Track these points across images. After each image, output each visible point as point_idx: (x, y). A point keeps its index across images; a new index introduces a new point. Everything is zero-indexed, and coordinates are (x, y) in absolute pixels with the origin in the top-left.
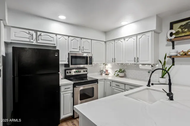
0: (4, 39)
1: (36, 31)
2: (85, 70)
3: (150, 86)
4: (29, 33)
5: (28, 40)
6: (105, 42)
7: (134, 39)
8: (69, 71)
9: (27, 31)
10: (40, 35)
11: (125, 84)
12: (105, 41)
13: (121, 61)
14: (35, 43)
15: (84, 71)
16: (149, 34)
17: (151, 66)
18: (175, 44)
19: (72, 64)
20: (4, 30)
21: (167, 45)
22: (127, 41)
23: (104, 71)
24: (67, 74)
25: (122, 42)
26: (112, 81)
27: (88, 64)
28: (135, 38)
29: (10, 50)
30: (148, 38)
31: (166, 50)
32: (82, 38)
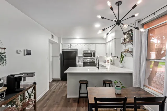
1: (70, 44)
2: (93, 59)
4: (68, 45)
5: (68, 48)
6: (105, 44)
8: (84, 60)
9: (68, 44)
10: (72, 45)
14: (70, 48)
17: (117, 57)
19: (84, 56)
20: (62, 45)
22: (110, 43)
30: (114, 42)
32: (89, 44)
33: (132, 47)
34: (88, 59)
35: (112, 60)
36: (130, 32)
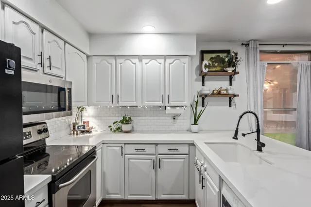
3: (237, 139)
6: (88, 57)
7: (161, 64)
11: (157, 144)
12: (89, 54)
13: (134, 102)
15: (39, 132)
16: (186, 60)
18: (205, 79)
21: (196, 80)
22: (146, 64)
23: (80, 124)
25: (135, 64)
26: (125, 144)
27: (67, 111)
28: (162, 61)
30: (184, 66)
32: (43, 29)
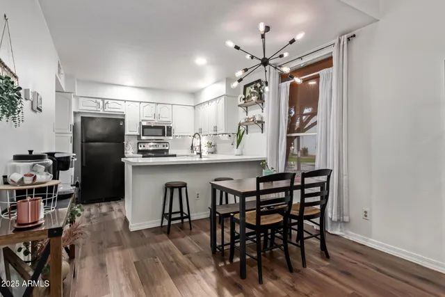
0: (74, 109)
1: (103, 99)
2: (165, 144)
4: (96, 102)
5: (95, 109)
6: (194, 107)
7: (215, 104)
8: (142, 145)
9: (94, 100)
10: (107, 103)
12: (193, 105)
14: (101, 112)
15: (164, 146)
17: (227, 135)
18: (248, 109)
19: (143, 135)
20: (73, 100)
22: (210, 105)
24: (140, 148)
25: (206, 107)
27: (166, 136)
29: (79, 120)
30: (223, 104)
31: (242, 116)
32: (158, 104)
33: (262, 114)
34: (152, 144)
35: (213, 144)
36: (259, 85)
